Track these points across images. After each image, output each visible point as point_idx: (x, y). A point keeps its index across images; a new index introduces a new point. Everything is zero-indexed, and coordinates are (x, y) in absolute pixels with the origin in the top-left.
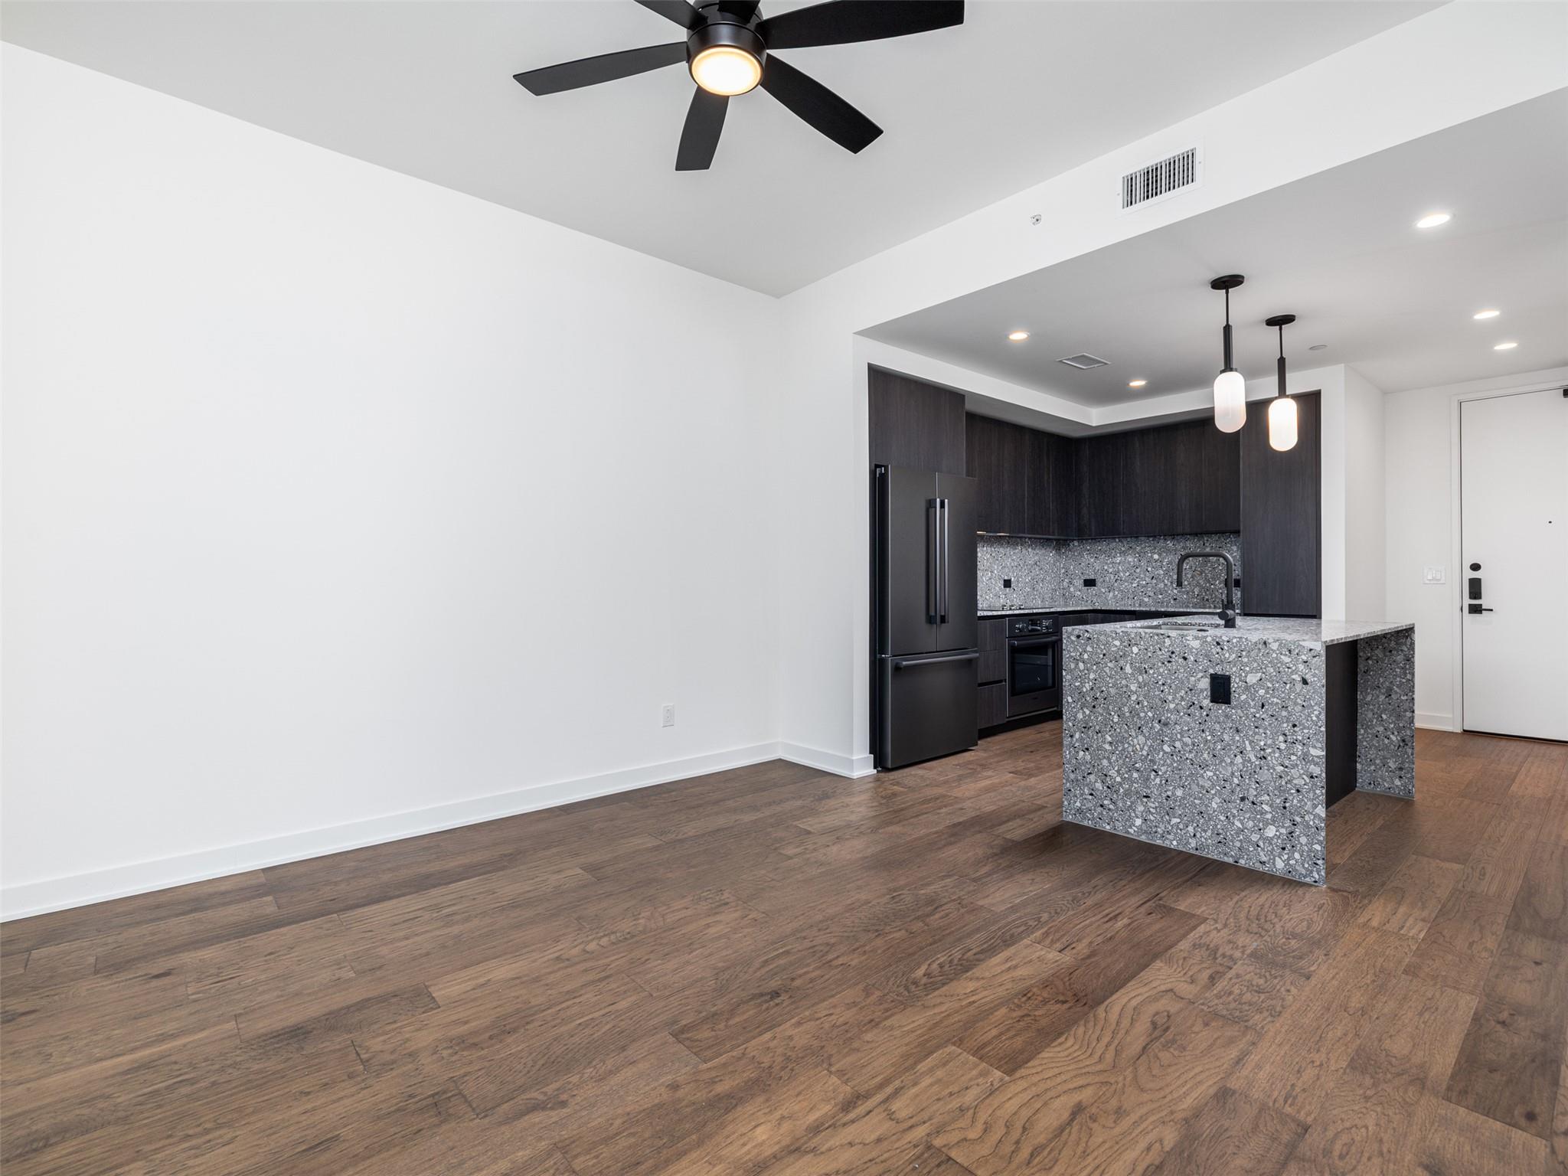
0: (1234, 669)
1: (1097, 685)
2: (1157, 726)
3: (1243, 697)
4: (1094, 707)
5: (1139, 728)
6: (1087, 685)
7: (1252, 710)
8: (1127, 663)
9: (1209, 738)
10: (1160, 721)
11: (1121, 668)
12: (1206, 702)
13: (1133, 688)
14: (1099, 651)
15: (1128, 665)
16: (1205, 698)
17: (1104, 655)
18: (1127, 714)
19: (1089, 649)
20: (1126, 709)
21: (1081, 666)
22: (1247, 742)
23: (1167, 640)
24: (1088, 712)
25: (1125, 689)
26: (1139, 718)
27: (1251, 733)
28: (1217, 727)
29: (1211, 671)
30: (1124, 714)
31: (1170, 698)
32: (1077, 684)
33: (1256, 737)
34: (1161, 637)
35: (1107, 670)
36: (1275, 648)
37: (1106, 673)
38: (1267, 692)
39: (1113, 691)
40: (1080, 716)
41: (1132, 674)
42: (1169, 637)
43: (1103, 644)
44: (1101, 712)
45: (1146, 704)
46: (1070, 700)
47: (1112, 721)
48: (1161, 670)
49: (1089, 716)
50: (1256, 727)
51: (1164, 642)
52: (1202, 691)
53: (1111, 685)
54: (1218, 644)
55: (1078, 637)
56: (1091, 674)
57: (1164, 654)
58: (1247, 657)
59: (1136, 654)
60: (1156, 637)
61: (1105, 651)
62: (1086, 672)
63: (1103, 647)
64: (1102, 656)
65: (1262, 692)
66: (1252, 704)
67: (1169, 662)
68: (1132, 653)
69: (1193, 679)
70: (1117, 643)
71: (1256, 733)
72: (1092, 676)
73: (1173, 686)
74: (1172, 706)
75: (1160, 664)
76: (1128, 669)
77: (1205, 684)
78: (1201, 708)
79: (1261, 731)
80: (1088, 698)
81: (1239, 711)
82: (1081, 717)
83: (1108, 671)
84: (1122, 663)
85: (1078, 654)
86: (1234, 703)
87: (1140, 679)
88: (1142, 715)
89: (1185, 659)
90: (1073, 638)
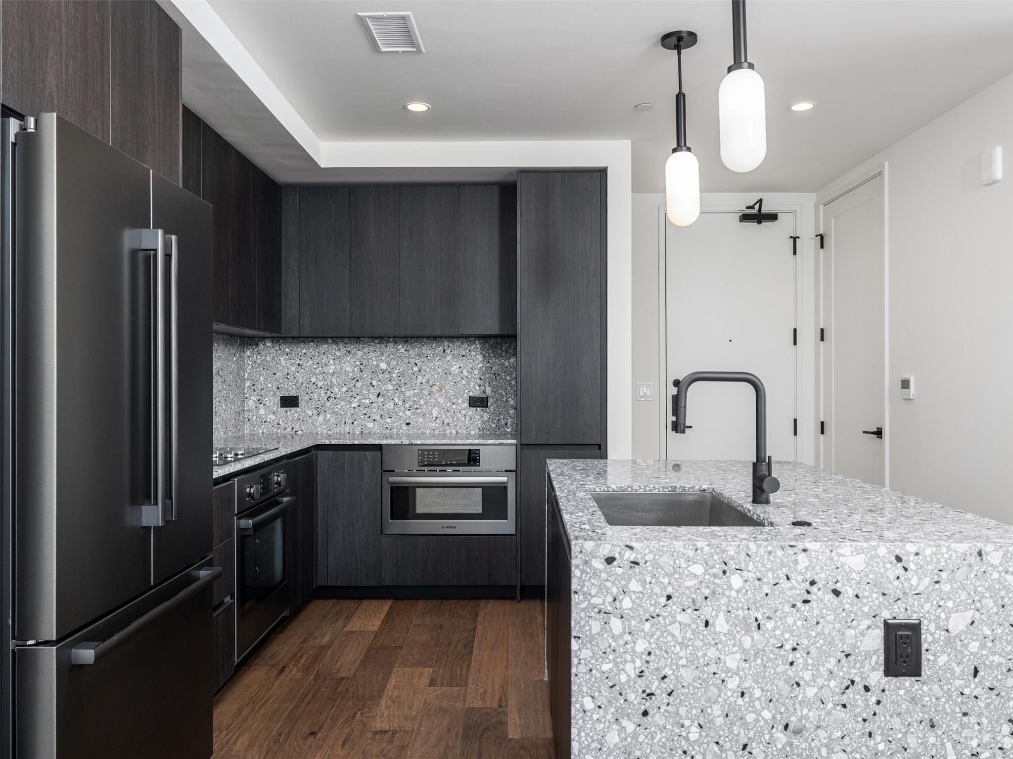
0: (927, 607)
1: (652, 666)
2: (781, 737)
3: (943, 659)
4: (645, 713)
5: (745, 747)
6: (629, 667)
7: (958, 683)
8: (718, 610)
9: (881, 747)
10: (786, 727)
11: (707, 624)
12: (876, 677)
13: (732, 662)
14: (657, 590)
15: (721, 614)
16: (874, 669)
17: (669, 597)
18: (719, 721)
19: (634, 586)
20: (717, 710)
21: (616, 625)
22: (949, 746)
23: (802, 557)
24: (630, 727)
25: (713, 668)
26: (745, 725)
27: (955, 726)
28: (896, 722)
29: (886, 615)
30: (712, 722)
31: (807, 676)
32: (606, 667)
33: (966, 732)
34: (790, 551)
35: (675, 629)
36: (996, 562)
37: (673, 636)
38: (983, 646)
39: (687, 675)
40: (613, 738)
41: (730, 633)
42: (805, 550)
43: (667, 575)
44: (661, 723)
45: (757, 693)
46: (589, 704)
47: (687, 739)
48: (790, 620)
49: (635, 736)
50: (965, 714)
51: (796, 562)
52: (868, 655)
53: (683, 662)
54: (899, 559)
55: (610, 560)
56: (640, 641)
57: (797, 587)
58: (951, 581)
59: (738, 591)
60: (780, 553)
61: (670, 590)
62: (628, 637)
63: (666, 581)
64: (663, 600)
65: (974, 646)
66: (958, 670)
67: (806, 602)
68: (730, 588)
69: (852, 632)
70: (698, 569)
71: (963, 726)
72: (641, 646)
73: (813, 650)
74: (811, 692)
75: (787, 608)
76: (721, 624)
77: (875, 640)
78: (867, 689)
79: (973, 719)
80: (631, 697)
81: (935, 687)
82: (616, 739)
83: (677, 633)
84: (707, 612)
85: (610, 599)
86: (926, 671)
87: (747, 642)
88: (750, 718)
89: (836, 593)
90: (598, 564)
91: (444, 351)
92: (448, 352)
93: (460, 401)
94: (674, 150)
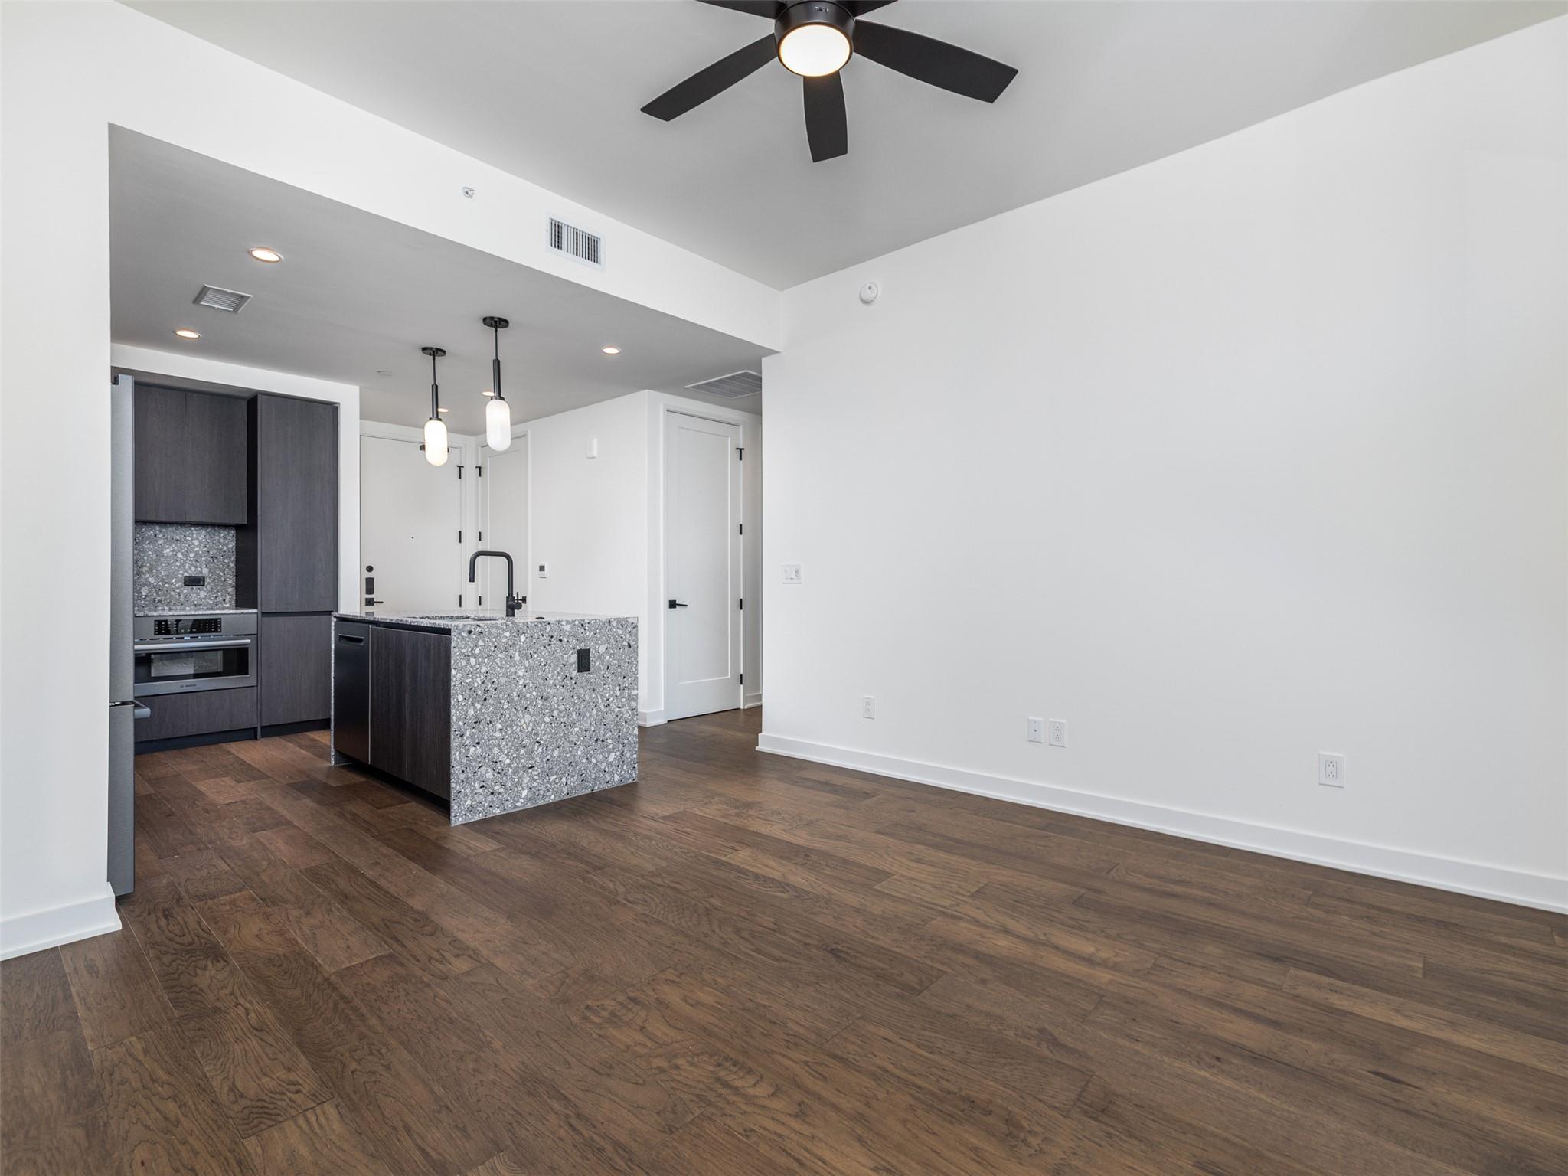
0: (592, 643)
1: (488, 678)
2: (540, 702)
3: (597, 664)
4: (485, 699)
5: (526, 708)
6: (478, 679)
7: (602, 672)
8: (516, 651)
9: (576, 701)
10: (542, 698)
11: (511, 657)
12: (575, 673)
13: (521, 673)
14: (490, 644)
15: (517, 653)
16: (574, 670)
17: (495, 647)
18: (516, 699)
19: (481, 643)
20: (515, 694)
21: (473, 661)
22: (599, 697)
23: (548, 627)
24: (478, 706)
25: (513, 676)
26: (526, 699)
27: (601, 689)
28: (582, 691)
29: (578, 648)
30: (513, 699)
31: (550, 676)
32: (468, 681)
33: (605, 691)
34: (543, 624)
35: (498, 661)
36: (614, 625)
37: (497, 664)
38: (610, 658)
39: (503, 680)
40: (471, 712)
41: (520, 660)
42: (549, 624)
43: (494, 637)
44: (492, 703)
45: (531, 685)
46: (460, 698)
47: (503, 708)
48: (543, 653)
49: (481, 709)
50: (605, 684)
51: (546, 629)
52: (572, 665)
53: (501, 675)
54: (582, 625)
55: (470, 632)
56: (483, 668)
57: (545, 640)
58: (600, 633)
59: (523, 643)
60: (539, 625)
61: (496, 644)
62: (477, 666)
63: (494, 640)
64: (493, 649)
65: (608, 657)
66: (602, 667)
67: (550, 645)
68: (520, 641)
69: (565, 656)
70: (507, 634)
71: (604, 689)
72: (483, 670)
73: (552, 665)
74: (551, 682)
75: (542, 648)
76: (517, 657)
77: (574, 658)
78: (571, 678)
79: (607, 686)
80: (479, 693)
81: (595, 675)
82: (473, 713)
83: (498, 662)
84: (511, 652)
85: (470, 649)
86: (592, 670)
87: (527, 664)
88: (528, 696)
89: (561, 640)
90: (465, 634)
91: (155, 535)
92: (161, 536)
93: (174, 581)
94: (430, 419)
